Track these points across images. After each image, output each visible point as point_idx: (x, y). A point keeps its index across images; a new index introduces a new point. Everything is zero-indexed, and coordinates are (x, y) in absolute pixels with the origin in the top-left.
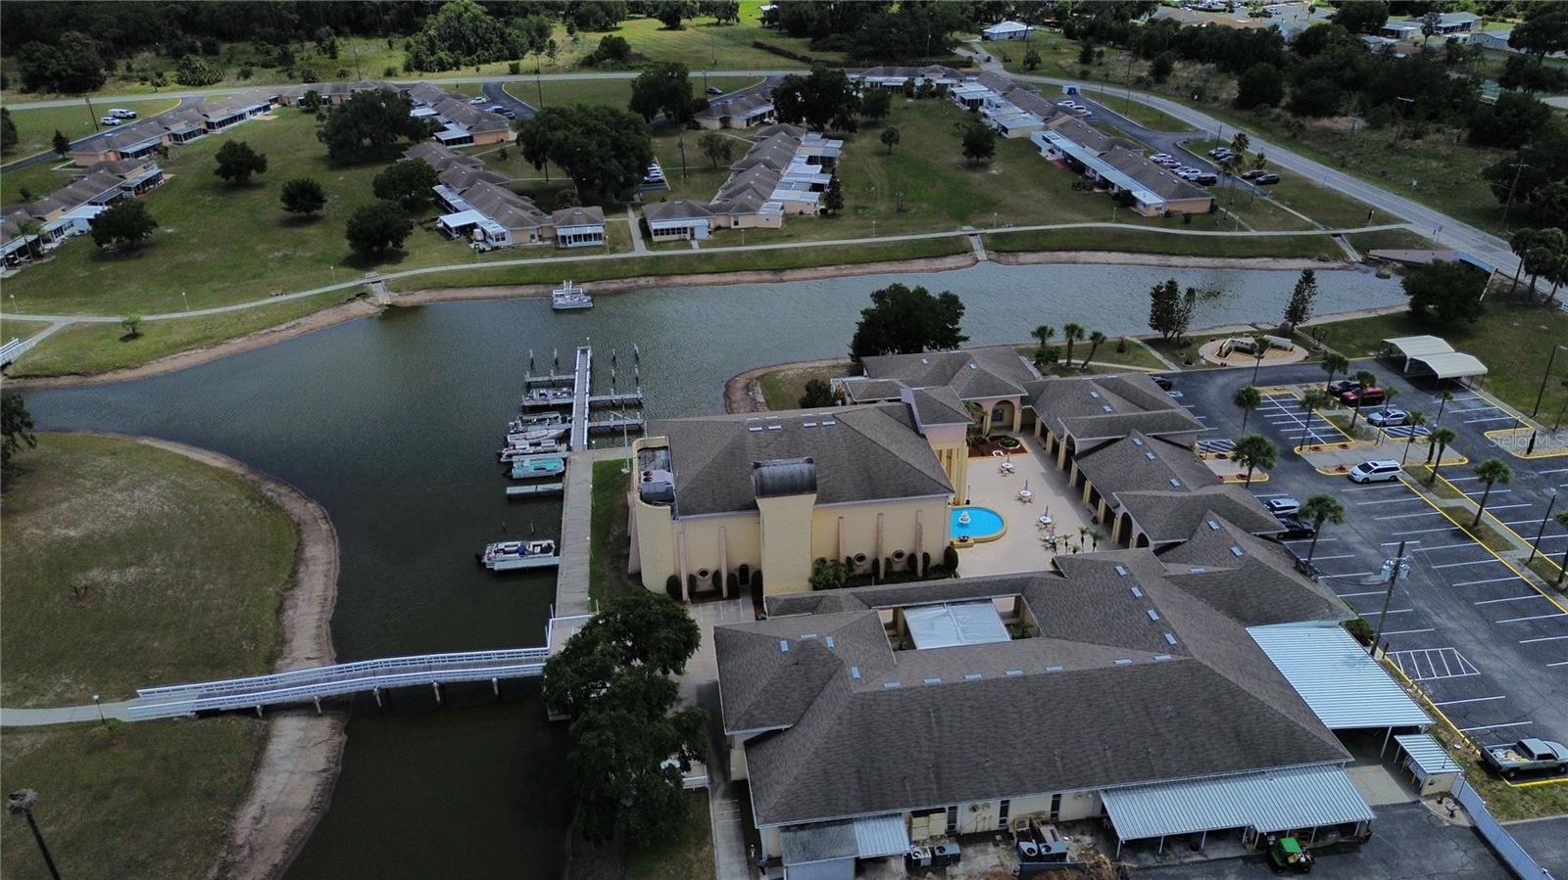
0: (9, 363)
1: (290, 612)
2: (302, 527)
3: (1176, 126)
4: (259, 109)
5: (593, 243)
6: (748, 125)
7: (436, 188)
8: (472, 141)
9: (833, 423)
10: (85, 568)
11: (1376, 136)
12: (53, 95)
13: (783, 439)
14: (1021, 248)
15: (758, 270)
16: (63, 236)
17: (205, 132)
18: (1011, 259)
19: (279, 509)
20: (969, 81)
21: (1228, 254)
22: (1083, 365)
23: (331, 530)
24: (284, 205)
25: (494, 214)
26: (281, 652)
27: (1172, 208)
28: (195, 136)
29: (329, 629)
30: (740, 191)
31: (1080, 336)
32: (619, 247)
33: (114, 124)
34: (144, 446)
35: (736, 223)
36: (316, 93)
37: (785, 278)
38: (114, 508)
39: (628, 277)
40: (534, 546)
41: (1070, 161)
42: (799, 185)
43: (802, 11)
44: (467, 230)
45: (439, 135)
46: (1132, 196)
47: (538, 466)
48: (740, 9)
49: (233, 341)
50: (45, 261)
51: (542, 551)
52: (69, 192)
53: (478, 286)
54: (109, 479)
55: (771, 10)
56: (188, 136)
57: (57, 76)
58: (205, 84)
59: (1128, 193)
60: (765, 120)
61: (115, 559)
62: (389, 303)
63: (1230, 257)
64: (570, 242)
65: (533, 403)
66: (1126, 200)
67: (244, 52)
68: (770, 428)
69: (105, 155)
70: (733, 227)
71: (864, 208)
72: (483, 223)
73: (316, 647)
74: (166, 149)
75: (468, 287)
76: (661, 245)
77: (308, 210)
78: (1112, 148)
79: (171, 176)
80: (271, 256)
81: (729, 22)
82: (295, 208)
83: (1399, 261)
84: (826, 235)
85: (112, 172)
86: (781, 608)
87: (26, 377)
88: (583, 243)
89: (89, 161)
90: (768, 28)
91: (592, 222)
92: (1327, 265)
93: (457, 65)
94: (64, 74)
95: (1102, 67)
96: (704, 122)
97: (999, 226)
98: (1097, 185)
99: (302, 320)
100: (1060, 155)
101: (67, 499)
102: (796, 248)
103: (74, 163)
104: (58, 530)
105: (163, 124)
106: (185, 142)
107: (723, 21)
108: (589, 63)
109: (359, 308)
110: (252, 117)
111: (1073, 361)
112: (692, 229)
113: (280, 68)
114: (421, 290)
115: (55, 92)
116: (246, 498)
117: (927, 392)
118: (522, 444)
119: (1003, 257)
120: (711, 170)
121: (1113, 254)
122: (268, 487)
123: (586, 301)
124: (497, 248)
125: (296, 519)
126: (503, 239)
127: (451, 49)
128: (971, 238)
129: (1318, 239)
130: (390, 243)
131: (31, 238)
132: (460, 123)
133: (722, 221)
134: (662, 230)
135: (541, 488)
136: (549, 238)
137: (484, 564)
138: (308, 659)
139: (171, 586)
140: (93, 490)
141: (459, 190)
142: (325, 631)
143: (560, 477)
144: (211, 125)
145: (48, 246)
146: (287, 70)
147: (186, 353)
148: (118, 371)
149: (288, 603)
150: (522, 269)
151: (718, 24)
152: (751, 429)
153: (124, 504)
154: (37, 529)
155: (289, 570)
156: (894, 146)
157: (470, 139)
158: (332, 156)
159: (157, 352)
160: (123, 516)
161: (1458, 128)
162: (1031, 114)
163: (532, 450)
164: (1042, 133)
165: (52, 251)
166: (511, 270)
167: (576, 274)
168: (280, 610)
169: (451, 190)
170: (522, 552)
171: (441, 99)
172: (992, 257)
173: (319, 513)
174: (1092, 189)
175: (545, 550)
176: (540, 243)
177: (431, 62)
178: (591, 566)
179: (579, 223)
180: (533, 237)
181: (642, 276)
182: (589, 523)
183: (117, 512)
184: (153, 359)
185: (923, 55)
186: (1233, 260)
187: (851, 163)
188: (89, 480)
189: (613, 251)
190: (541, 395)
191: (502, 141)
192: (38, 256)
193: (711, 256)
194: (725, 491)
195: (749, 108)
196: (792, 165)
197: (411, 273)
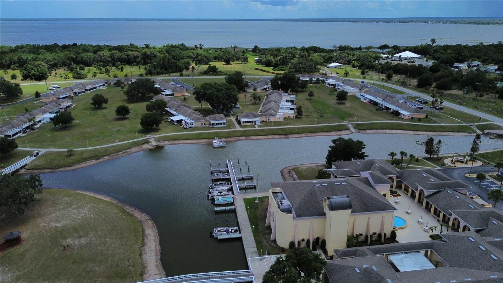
0: (26, 165)
1: (144, 255)
2: (142, 223)
3: (401, 93)
4: (101, 86)
5: (223, 126)
6: (262, 91)
7: (166, 109)
8: (173, 95)
9: (346, 183)
10: (65, 239)
11: (467, 96)
12: (32, 81)
13: (328, 189)
14: (366, 128)
15: (279, 134)
16: (41, 123)
17: (85, 92)
18: (364, 132)
19: (132, 216)
20: (329, 79)
21: (437, 131)
22: (407, 166)
23: (153, 224)
24: (116, 113)
25: (189, 116)
26: (144, 272)
27: (413, 116)
28: (81, 93)
29: (160, 262)
30: (268, 110)
31: (406, 155)
32: (231, 127)
33: (53, 90)
34: (79, 193)
35: (269, 120)
36: (120, 80)
37: (289, 137)
38: (72, 216)
39: (236, 137)
40: (232, 229)
41: (372, 102)
42: (286, 108)
43: (269, 59)
44: (180, 122)
45: (162, 93)
46: (399, 112)
47: (225, 200)
48: (248, 59)
49: (105, 157)
50: (35, 131)
51: (234, 232)
52: (42, 109)
53: (186, 140)
54: (69, 205)
55: (259, 59)
56: (79, 93)
57: (34, 75)
58: (82, 78)
59: (397, 111)
60: (267, 90)
61: (76, 235)
62: (156, 145)
63: (438, 132)
64: (215, 125)
65: (216, 178)
66: (397, 114)
67: (92, 69)
68: (323, 185)
69: (53, 98)
70: (268, 121)
71: (309, 116)
72: (185, 119)
73: (157, 269)
74: (73, 97)
75: (182, 140)
76: (245, 127)
77: (124, 115)
78: (387, 98)
79: (75, 105)
80: (113, 130)
81: (245, 63)
82: (119, 115)
83: (495, 134)
84: (299, 124)
85: (57, 103)
86: (342, 254)
87: (33, 169)
88: (219, 126)
89: (48, 100)
90: (258, 64)
91: (222, 119)
92: (471, 135)
93: (162, 73)
94: (36, 74)
95: (369, 76)
96: (248, 90)
97: (357, 121)
98: (385, 109)
99: (128, 150)
100: (368, 100)
101: (55, 212)
102: (291, 128)
103: (42, 101)
104: (52, 224)
105: (71, 89)
106: (78, 95)
107: (243, 62)
108: (205, 73)
109: (146, 146)
110: (99, 88)
111: (403, 165)
112: (255, 121)
113: (105, 74)
114: (166, 141)
115: (32, 80)
116: (120, 212)
117: (373, 173)
118: (216, 193)
119: (361, 131)
120: (254, 104)
121: (397, 130)
122: (126, 208)
123: (224, 144)
124: (191, 127)
125: (139, 220)
126: (192, 124)
127: (161, 69)
128: (348, 125)
129: (466, 127)
130: (155, 126)
131: (31, 123)
132: (169, 89)
133: (264, 119)
134: (245, 122)
135: (227, 208)
136: (207, 124)
137: (214, 236)
138: (155, 274)
139: (99, 245)
140: (63, 209)
141: (175, 109)
142: (159, 263)
143: (232, 204)
144: (86, 90)
145: (36, 126)
146: (108, 74)
147: (89, 161)
148: (66, 167)
149: (143, 252)
150: (200, 134)
151: (242, 63)
152: (316, 185)
153: (76, 214)
154: (45, 223)
155: (141, 239)
156: (312, 97)
157: (173, 94)
158: (129, 99)
159: (79, 161)
160: (76, 218)
161: (493, 94)
162: (354, 88)
163: (219, 194)
164: (360, 94)
165: (38, 128)
166: (196, 134)
167: (220, 136)
168: (141, 255)
169: (172, 109)
170: (227, 231)
171: (162, 83)
172: (357, 131)
173: (147, 218)
174: (383, 111)
175: (236, 231)
176: (205, 126)
177: (155, 72)
178: (254, 237)
179: (218, 119)
180: (202, 124)
181: (241, 136)
182: (249, 221)
183: (74, 217)
184: (78, 163)
185: (312, 72)
186: (439, 133)
187: (299, 102)
188: (62, 205)
189: (230, 128)
190: (218, 175)
191: (183, 95)
192: (33, 129)
193: (262, 130)
194: (312, 208)
195: (262, 86)
196: (282, 103)
197: (163, 135)
